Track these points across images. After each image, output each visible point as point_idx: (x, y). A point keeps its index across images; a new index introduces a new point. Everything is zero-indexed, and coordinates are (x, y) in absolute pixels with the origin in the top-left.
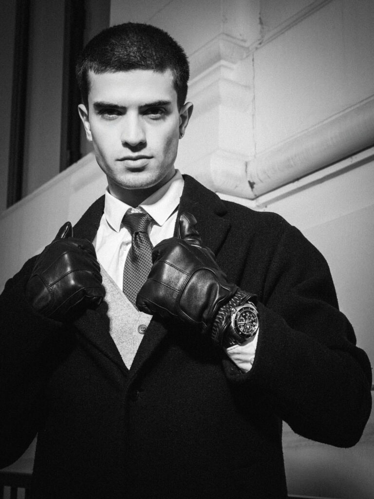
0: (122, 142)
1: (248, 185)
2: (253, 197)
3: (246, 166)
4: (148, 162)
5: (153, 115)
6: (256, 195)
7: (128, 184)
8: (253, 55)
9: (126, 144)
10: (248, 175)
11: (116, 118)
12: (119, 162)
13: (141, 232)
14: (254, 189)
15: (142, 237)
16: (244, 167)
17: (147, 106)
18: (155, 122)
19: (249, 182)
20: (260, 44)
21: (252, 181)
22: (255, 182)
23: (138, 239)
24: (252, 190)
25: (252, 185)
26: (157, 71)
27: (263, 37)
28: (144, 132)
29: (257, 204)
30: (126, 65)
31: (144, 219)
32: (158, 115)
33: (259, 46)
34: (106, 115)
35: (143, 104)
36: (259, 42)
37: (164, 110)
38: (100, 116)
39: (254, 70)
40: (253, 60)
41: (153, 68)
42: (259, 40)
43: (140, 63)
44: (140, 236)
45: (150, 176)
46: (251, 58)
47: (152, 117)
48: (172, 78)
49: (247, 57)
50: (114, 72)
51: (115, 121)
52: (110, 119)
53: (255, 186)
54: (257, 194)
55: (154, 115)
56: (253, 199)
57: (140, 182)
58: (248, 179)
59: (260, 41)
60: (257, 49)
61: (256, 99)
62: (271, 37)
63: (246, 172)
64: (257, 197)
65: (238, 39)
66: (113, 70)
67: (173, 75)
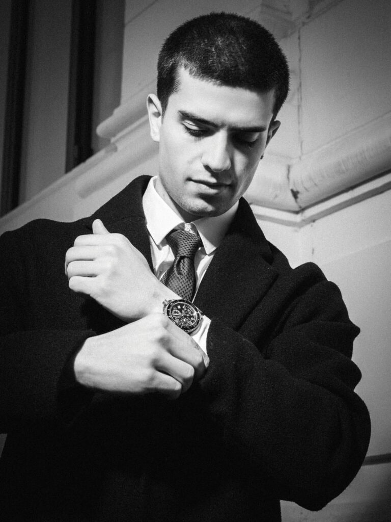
1: (290, 195)
2: (297, 209)
3: (289, 170)
6: (300, 207)
8: (299, 32)
10: (291, 181)
14: (299, 200)
15: (186, 262)
16: (287, 172)
19: (292, 191)
20: (308, 17)
21: (295, 190)
22: (299, 190)
24: (296, 202)
25: (295, 194)
27: (311, 9)
29: (303, 218)
33: (307, 21)
36: (307, 15)
39: (300, 50)
40: (299, 38)
42: (307, 13)
46: (296, 35)
49: (292, 34)
53: (299, 196)
54: (303, 205)
56: (297, 213)
58: (291, 188)
59: (309, 14)
60: (304, 23)
61: (302, 86)
63: (288, 178)
64: (302, 210)
65: (282, 11)
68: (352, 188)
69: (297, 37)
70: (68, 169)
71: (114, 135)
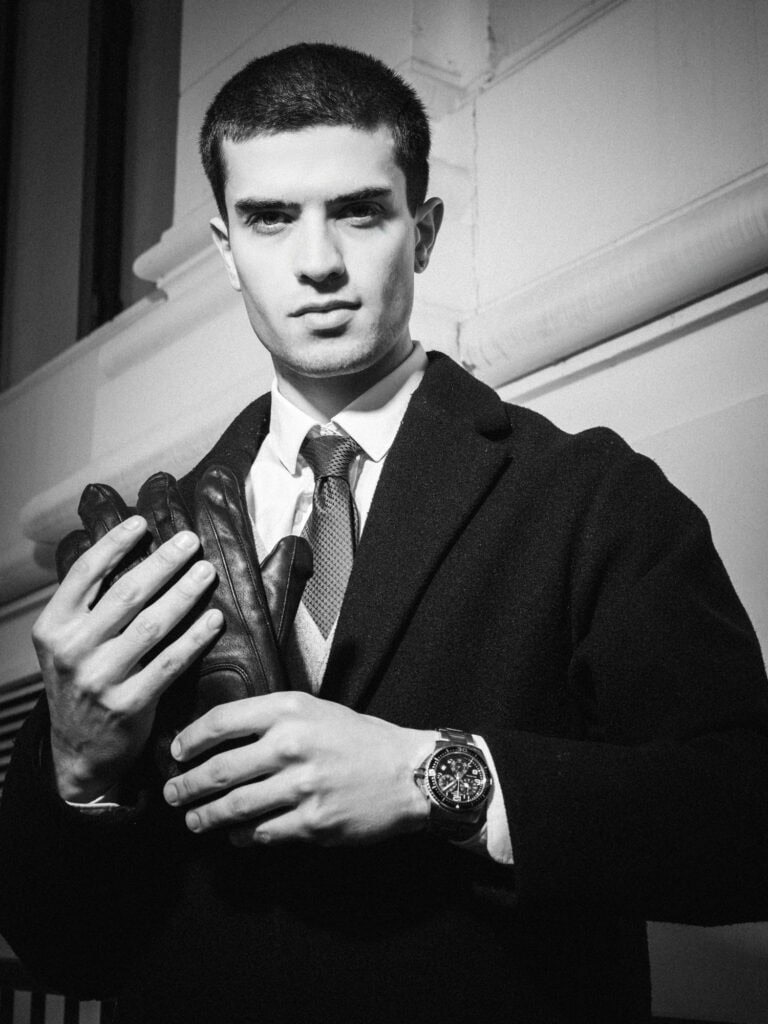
0: (296, 275)
3: (458, 331)
4: (351, 316)
5: (355, 218)
7: (313, 366)
8: (474, 104)
9: (305, 279)
10: (462, 349)
11: (282, 230)
12: (293, 319)
13: (333, 476)
15: (333, 486)
16: (455, 333)
17: (343, 199)
18: (363, 232)
20: (489, 80)
21: (469, 362)
22: (476, 363)
23: (325, 490)
26: (359, 128)
27: (495, 66)
28: (339, 251)
30: (294, 119)
31: (343, 448)
32: (367, 219)
33: (486, 86)
34: (262, 225)
35: (333, 196)
36: (487, 77)
37: (378, 208)
38: (250, 229)
39: (476, 135)
40: (474, 115)
41: (350, 122)
42: (487, 72)
43: (324, 113)
44: (331, 484)
45: (358, 346)
46: (469, 110)
47: (355, 224)
48: (391, 142)
49: (462, 107)
50: (273, 134)
51: (281, 234)
52: (271, 233)
53: (475, 371)
55: (359, 219)
57: (339, 360)
58: (462, 359)
59: (490, 75)
60: (482, 90)
61: (479, 194)
62: (513, 67)
63: (458, 343)
65: (445, 71)
66: (271, 131)
67: (393, 137)
68: (564, 359)
69: (471, 112)
70: (83, 332)
71: (162, 276)
